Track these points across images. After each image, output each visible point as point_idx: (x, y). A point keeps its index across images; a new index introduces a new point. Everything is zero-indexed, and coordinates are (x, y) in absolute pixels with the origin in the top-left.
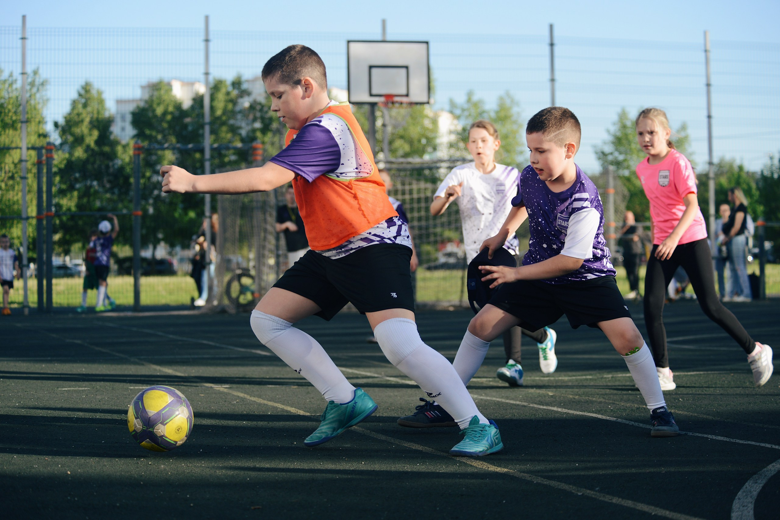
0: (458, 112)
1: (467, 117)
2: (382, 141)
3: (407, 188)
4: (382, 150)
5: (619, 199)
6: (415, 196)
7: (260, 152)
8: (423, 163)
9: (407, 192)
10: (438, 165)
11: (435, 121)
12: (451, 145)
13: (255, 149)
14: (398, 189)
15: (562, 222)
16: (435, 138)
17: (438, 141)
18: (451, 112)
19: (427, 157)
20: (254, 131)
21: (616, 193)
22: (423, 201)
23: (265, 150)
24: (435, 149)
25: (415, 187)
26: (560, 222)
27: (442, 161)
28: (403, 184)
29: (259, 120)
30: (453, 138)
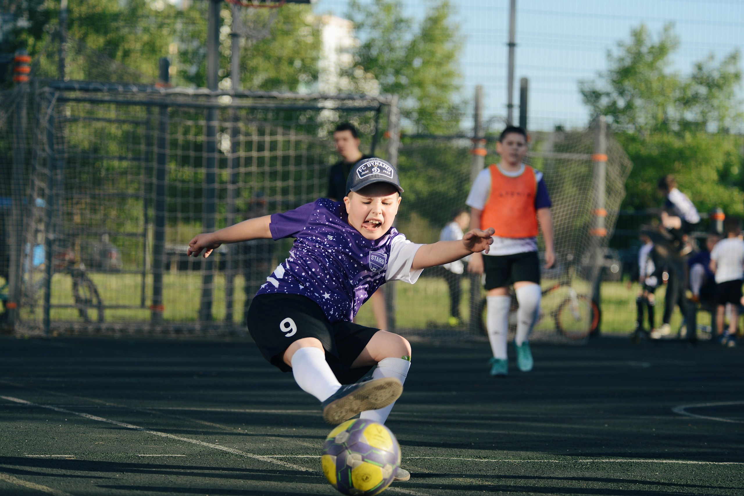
0: (359, 17)
1: (374, 27)
2: (230, 60)
3: (267, 139)
4: (228, 75)
5: (615, 172)
6: (279, 153)
7: (26, 69)
8: (295, 99)
9: (267, 146)
10: (320, 105)
11: (316, 33)
12: (344, 73)
13: (18, 63)
14: (253, 140)
15: (376, 258)
16: (315, 59)
17: (321, 64)
18: (349, 17)
19: (303, 91)
20: (17, 32)
21: (611, 161)
22: (292, 161)
23: (35, 66)
24: (315, 77)
25: (280, 138)
26: (374, 257)
27: (325, 98)
28: (261, 132)
29: (26, 15)
30: (347, 59)
